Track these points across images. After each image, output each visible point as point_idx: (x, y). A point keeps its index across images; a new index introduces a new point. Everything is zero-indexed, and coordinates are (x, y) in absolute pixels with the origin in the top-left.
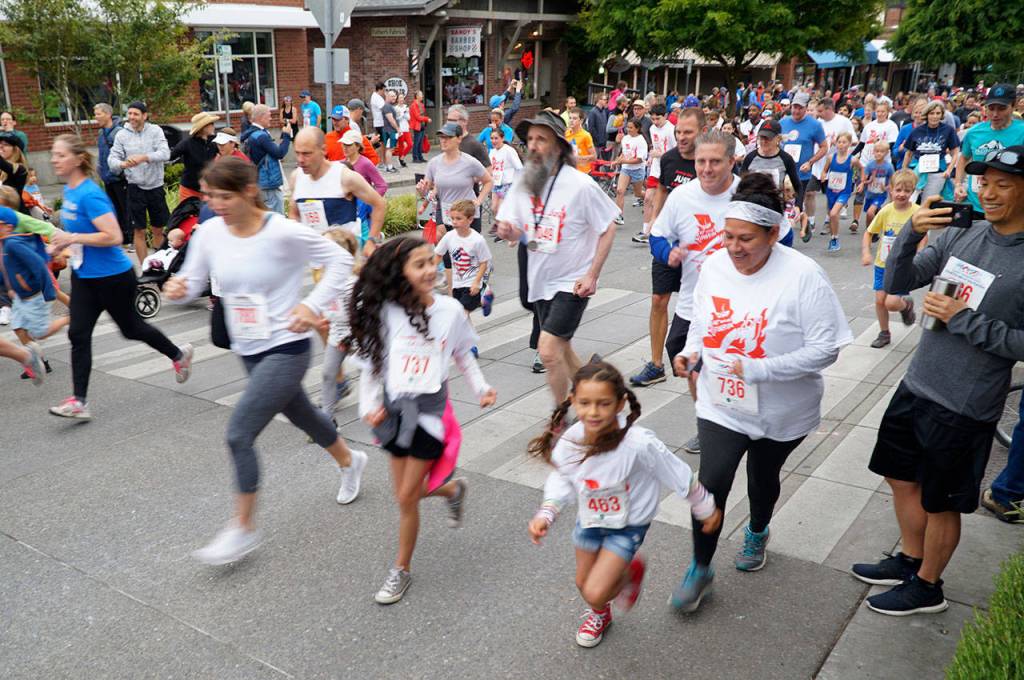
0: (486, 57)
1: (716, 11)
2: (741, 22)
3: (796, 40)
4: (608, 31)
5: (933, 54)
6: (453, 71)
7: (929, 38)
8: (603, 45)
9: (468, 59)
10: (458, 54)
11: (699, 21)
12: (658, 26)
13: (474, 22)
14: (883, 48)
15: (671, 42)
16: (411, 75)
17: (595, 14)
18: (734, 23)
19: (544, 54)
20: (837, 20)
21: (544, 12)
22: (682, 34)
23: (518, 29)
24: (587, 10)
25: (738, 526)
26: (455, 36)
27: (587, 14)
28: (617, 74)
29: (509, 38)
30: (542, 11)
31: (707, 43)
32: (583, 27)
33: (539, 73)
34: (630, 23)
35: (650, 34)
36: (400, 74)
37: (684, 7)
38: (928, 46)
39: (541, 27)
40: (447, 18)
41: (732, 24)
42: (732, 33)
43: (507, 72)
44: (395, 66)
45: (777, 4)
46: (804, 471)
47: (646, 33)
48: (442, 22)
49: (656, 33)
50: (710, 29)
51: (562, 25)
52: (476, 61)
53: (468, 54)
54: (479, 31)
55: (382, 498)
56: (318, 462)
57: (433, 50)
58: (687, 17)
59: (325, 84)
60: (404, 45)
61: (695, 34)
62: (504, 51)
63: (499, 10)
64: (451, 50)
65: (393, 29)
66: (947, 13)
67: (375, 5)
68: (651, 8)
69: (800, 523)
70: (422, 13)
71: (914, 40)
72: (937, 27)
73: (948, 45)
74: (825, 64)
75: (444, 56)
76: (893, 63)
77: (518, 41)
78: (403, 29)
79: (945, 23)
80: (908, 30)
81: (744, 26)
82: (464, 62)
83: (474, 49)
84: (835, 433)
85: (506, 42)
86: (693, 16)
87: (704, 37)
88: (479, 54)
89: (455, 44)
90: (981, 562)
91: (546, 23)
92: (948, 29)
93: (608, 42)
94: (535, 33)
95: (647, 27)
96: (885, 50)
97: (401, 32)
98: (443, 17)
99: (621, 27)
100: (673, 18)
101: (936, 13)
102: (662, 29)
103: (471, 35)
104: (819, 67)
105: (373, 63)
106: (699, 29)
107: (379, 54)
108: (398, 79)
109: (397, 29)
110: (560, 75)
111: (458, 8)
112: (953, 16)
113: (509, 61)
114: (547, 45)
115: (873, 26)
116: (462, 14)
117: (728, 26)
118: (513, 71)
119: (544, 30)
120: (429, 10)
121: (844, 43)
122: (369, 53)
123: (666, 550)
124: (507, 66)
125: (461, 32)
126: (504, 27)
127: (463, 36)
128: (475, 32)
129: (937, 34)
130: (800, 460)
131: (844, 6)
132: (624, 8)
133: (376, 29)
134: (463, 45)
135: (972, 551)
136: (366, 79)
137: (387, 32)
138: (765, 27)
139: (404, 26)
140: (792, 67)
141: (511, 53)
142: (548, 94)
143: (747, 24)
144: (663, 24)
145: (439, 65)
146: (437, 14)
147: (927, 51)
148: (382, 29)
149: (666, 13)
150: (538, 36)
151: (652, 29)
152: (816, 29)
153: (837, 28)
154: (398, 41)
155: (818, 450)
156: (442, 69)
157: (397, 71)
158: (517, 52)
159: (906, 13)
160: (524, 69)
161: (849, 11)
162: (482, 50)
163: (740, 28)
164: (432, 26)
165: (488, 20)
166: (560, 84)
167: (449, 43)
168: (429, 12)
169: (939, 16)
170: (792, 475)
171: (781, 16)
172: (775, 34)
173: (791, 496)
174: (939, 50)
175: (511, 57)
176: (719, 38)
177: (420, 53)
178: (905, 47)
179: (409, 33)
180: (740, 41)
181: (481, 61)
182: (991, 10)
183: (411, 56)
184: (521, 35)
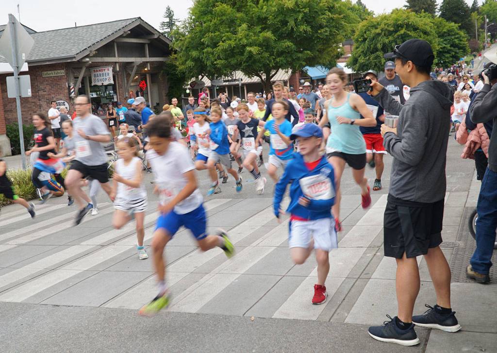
0: (117, 84)
1: (251, 46)
2: (266, 51)
3: (298, 59)
4: (190, 63)
5: (373, 66)
6: (97, 94)
7: (369, 58)
8: (187, 73)
9: (106, 86)
10: (99, 84)
11: (242, 53)
12: (219, 58)
13: (107, 64)
14: (345, 66)
15: (227, 67)
16: (70, 98)
17: (181, 54)
18: (263, 52)
19: (152, 82)
20: (320, 47)
21: (150, 57)
22: (233, 61)
23: (135, 67)
24: (175, 53)
25: (335, 313)
26: (96, 73)
27: (176, 56)
28: (198, 90)
29: (130, 72)
30: (148, 56)
31: (249, 65)
32: (174, 63)
33: (151, 92)
34: (202, 58)
35: (215, 62)
36: (63, 98)
37: (232, 46)
38: (369, 63)
39: (149, 65)
40: (90, 62)
41: (262, 53)
42: (262, 58)
43: (131, 93)
44: (59, 94)
45: (285, 40)
46: (366, 276)
47: (212, 63)
48: (87, 65)
49: (218, 61)
50: (249, 57)
51: (161, 64)
52: (111, 87)
53: (106, 83)
54: (111, 69)
55: (84, 337)
56: (34, 322)
57: (83, 83)
58: (235, 51)
59: (15, 98)
60: (64, 81)
61: (241, 61)
62: (128, 81)
63: (121, 57)
64: (95, 81)
65: (56, 72)
66: (376, 44)
67: (43, 58)
68: (213, 48)
69: (373, 305)
70: (74, 60)
71: (362, 60)
72: (372, 53)
73: (380, 61)
74: (316, 77)
75: (91, 86)
76: (352, 74)
77: (136, 74)
78: (63, 71)
79: (376, 50)
80: (357, 55)
81: (268, 53)
82: (104, 89)
83: (109, 79)
84: (378, 254)
85: (128, 75)
86: (238, 50)
87: (247, 61)
88: (112, 82)
89: (97, 78)
90: (491, 308)
91: (152, 63)
92: (378, 53)
93: (190, 69)
94: (146, 69)
95: (213, 59)
96: (347, 68)
97: (62, 73)
98: (88, 62)
99: (197, 60)
100: (227, 53)
101: (370, 45)
102: (222, 60)
103: (106, 71)
104: (313, 79)
105: (45, 93)
106: (243, 57)
107: (48, 87)
108: (63, 101)
109: (59, 71)
110: (164, 93)
111: (97, 57)
112: (379, 46)
113: (131, 86)
114: (154, 75)
115: (339, 50)
116: (99, 60)
117: (259, 54)
118: (135, 92)
119: (150, 67)
120: (78, 58)
121: (326, 59)
122: (42, 87)
123: (291, 334)
124: (130, 89)
125: (100, 71)
126: (126, 66)
127: (101, 73)
128: (108, 70)
129: (373, 56)
130: (361, 271)
131: (322, 39)
132: (198, 50)
133: (45, 73)
134: (102, 78)
135: (483, 304)
136: (41, 103)
137: (53, 74)
138: (280, 54)
139: (63, 69)
140: (298, 80)
141: (133, 82)
142: (158, 104)
143: (270, 52)
144: (221, 57)
145: (88, 91)
146: (84, 60)
147: (370, 65)
148: (49, 72)
149: (222, 50)
150: (148, 70)
151: (216, 60)
152: (309, 52)
153: (320, 51)
154: (60, 78)
155: (370, 264)
156: (90, 93)
157: (61, 96)
158: (136, 81)
159: (353, 47)
160: (142, 90)
161: (324, 42)
162: (114, 80)
163: (267, 55)
164: (81, 68)
165: (116, 63)
166: (164, 98)
167: (93, 78)
168: (78, 59)
169: (372, 46)
170: (359, 280)
171: (288, 47)
172: (286, 57)
173: (362, 291)
174: (376, 64)
175: (132, 84)
176: (255, 62)
177: (75, 84)
178: (358, 65)
179: (67, 74)
180: (268, 62)
181: (114, 87)
182: (398, 41)
183: (69, 87)
184: (137, 71)
